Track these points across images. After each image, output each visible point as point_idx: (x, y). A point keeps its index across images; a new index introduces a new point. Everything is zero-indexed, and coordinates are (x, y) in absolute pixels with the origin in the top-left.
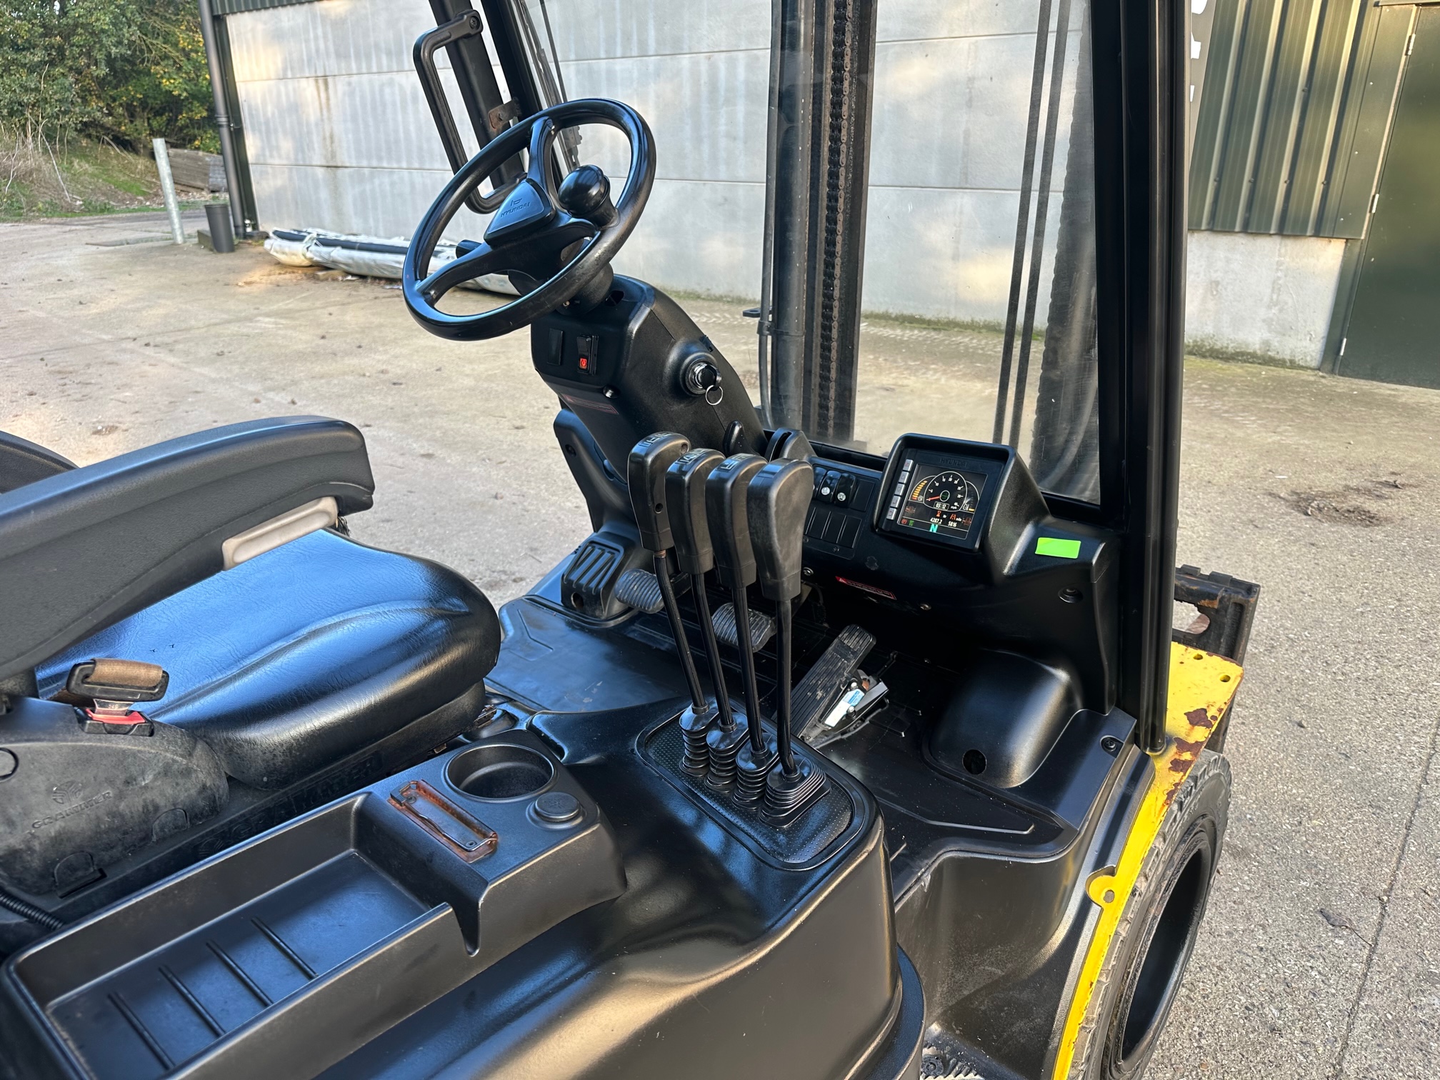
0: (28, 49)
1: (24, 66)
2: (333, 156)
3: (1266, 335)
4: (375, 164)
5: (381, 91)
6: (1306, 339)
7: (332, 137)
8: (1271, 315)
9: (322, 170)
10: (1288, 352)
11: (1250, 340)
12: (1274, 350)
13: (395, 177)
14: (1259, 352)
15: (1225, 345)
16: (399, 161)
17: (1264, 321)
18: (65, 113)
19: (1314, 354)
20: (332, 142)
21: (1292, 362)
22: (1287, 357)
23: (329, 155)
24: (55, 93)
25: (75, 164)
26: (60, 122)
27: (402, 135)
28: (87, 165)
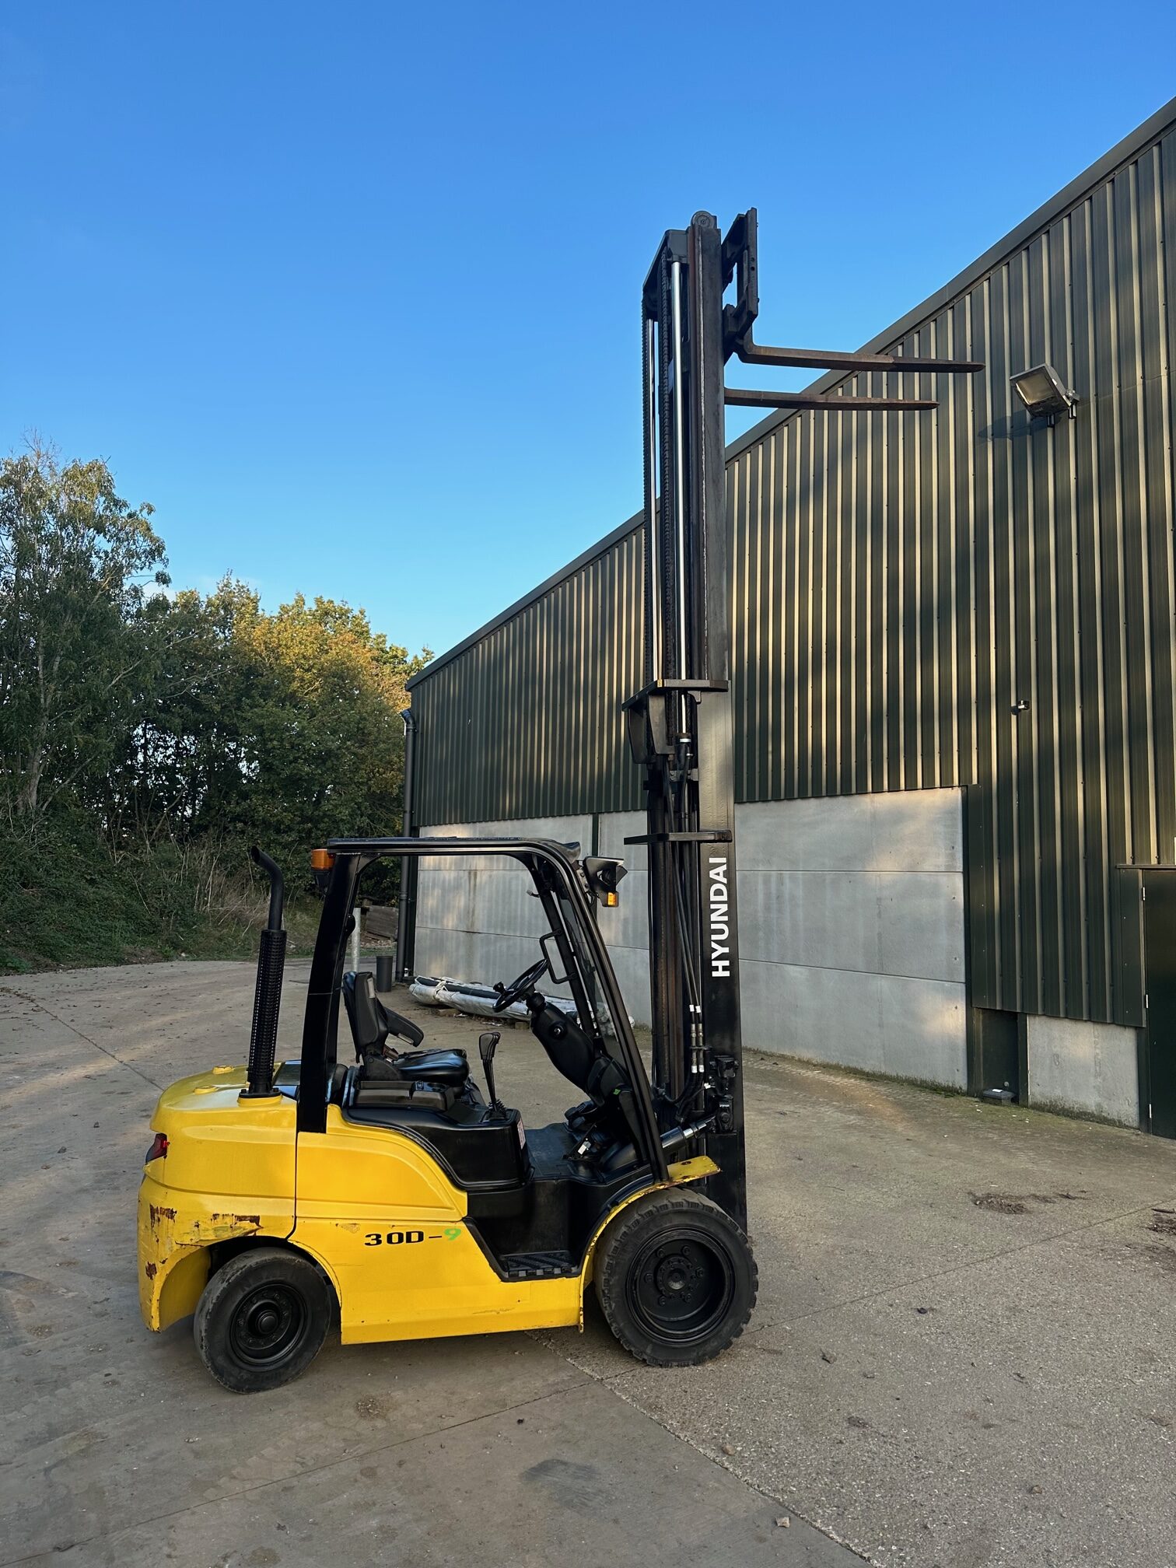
0: (287, 832)
1: (280, 844)
2: (473, 924)
3: (1098, 1100)
4: (499, 932)
5: (510, 882)
6: (1125, 1104)
7: (473, 911)
8: (1098, 1083)
9: (464, 934)
10: (1116, 1114)
11: (1088, 1102)
12: (1106, 1112)
13: (511, 942)
14: (1095, 1113)
15: (1072, 1105)
16: (515, 931)
17: (1094, 1087)
18: (300, 878)
19: (1134, 1116)
20: (473, 915)
21: (1120, 1121)
22: (1116, 1118)
23: (470, 925)
24: (297, 864)
25: (298, 916)
26: (296, 884)
27: (519, 913)
28: (306, 918)
